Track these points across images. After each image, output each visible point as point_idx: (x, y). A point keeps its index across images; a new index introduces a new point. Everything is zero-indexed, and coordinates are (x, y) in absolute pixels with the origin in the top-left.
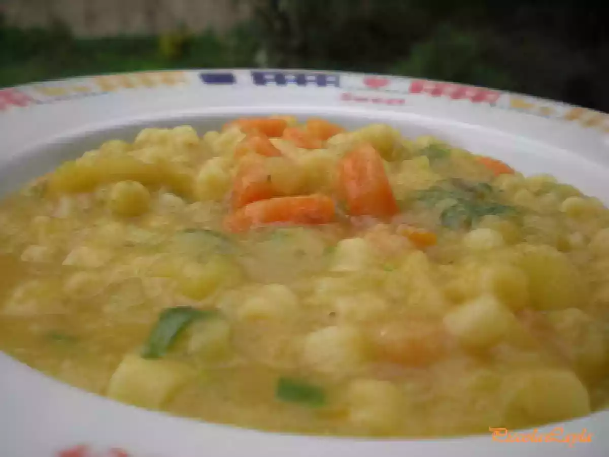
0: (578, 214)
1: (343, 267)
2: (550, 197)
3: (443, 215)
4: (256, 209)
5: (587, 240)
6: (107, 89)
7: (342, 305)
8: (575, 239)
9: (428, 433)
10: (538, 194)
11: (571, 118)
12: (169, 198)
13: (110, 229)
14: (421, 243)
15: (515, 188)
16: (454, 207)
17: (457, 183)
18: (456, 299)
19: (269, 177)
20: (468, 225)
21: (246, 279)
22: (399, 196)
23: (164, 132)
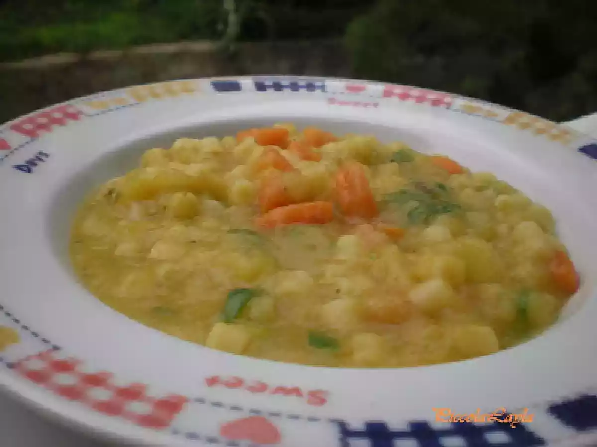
0: (506, 208)
1: (342, 257)
2: (489, 192)
3: (410, 214)
4: (278, 213)
5: (512, 229)
6: (140, 99)
7: (344, 284)
8: (503, 229)
9: (401, 364)
10: (479, 189)
11: (510, 120)
12: (212, 203)
13: (177, 229)
14: (394, 237)
15: (463, 187)
16: (416, 208)
17: (420, 185)
18: (418, 280)
19: (285, 189)
20: (427, 222)
21: (278, 267)
22: (378, 198)
23: (195, 141)
